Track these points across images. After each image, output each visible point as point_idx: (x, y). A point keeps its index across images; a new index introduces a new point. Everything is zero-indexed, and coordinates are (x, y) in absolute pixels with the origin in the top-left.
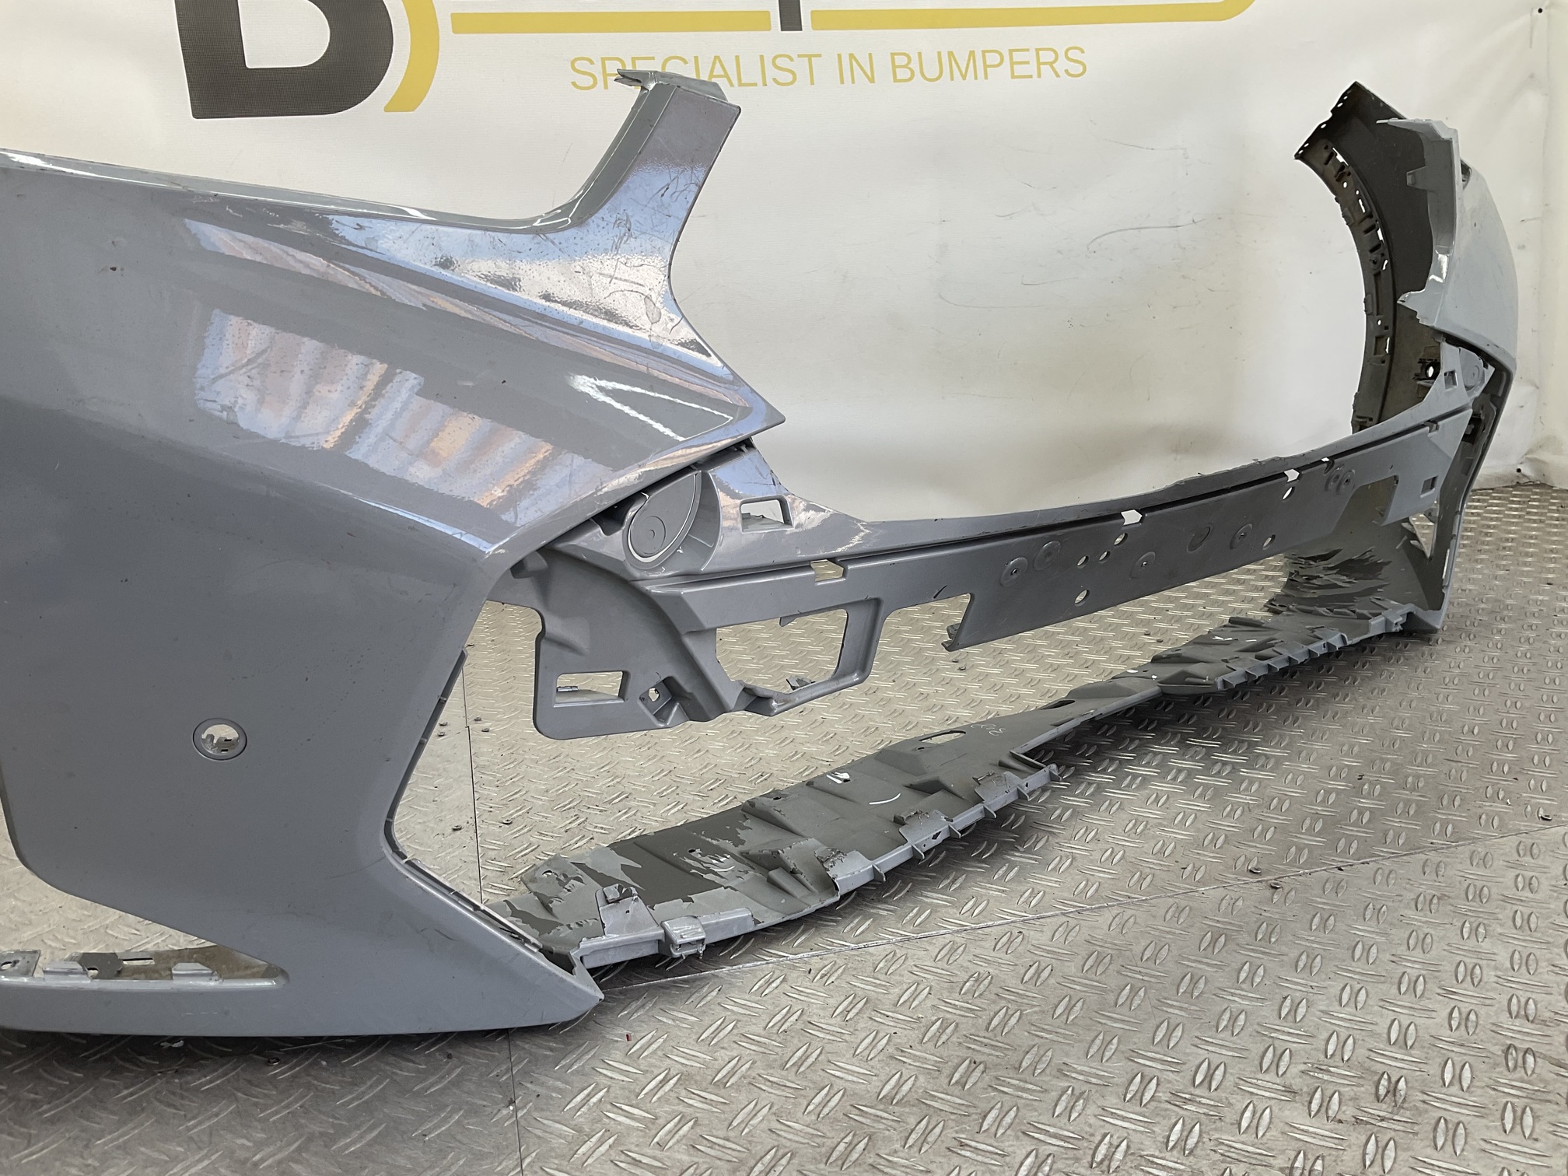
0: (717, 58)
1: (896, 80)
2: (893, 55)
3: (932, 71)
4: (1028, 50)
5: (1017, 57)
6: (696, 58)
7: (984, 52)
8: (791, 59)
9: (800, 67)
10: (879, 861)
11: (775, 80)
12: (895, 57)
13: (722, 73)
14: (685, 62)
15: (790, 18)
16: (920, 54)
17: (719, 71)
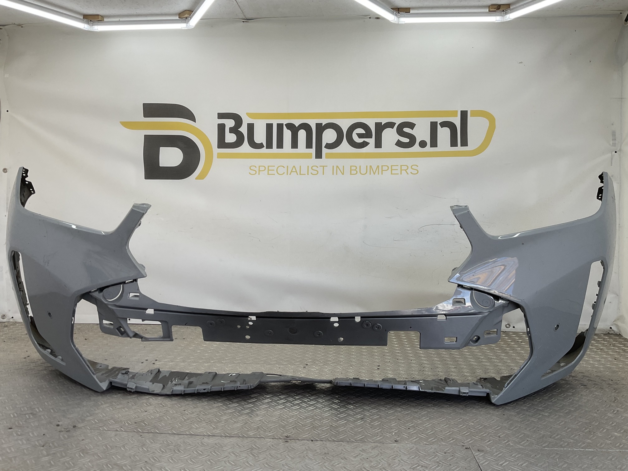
0: (294, 166)
1: (351, 174)
3: (363, 171)
4: (398, 166)
5: (393, 168)
6: (287, 166)
7: (382, 166)
8: (317, 167)
9: (320, 170)
11: (311, 173)
12: (352, 167)
13: (295, 171)
14: (284, 167)
15: (319, 155)
16: (360, 166)
17: (294, 170)
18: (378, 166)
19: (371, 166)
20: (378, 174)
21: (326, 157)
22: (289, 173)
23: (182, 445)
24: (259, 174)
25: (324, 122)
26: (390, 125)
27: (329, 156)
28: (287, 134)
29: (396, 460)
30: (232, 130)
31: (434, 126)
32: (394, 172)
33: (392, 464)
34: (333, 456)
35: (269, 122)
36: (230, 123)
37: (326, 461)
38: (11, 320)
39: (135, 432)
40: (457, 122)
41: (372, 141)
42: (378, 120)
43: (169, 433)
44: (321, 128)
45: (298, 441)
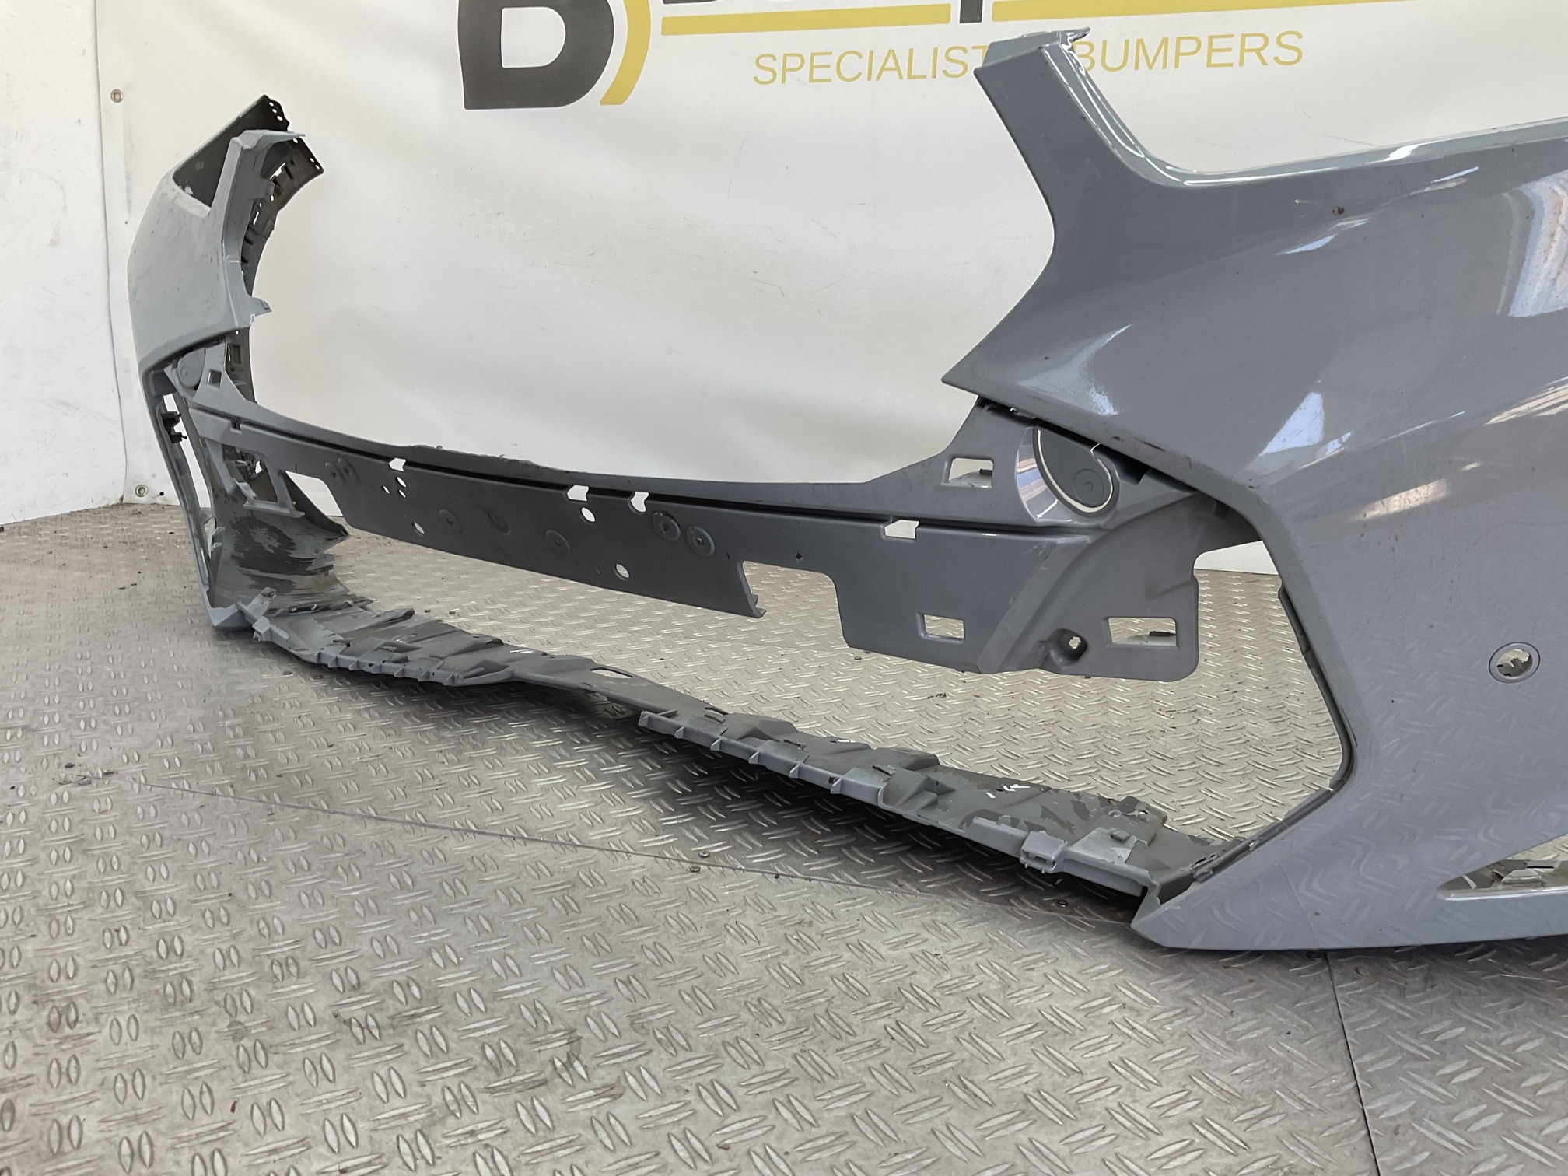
3: (1115, 60)
9: (973, 58)
11: (945, 72)
13: (894, 66)
14: (860, 56)
15: (971, 11)
16: (1105, 43)
17: (891, 64)
18: (1165, 41)
19: (1140, 42)
20: (1164, 67)
21: (996, 18)
22: (875, 74)
23: (370, 852)
24: (783, 81)
27: (1003, 13)
29: (1034, 974)
32: (1216, 58)
33: (1014, 986)
34: (823, 935)
37: (792, 950)
38: (159, 500)
39: (261, 801)
43: (353, 815)
45: (731, 871)
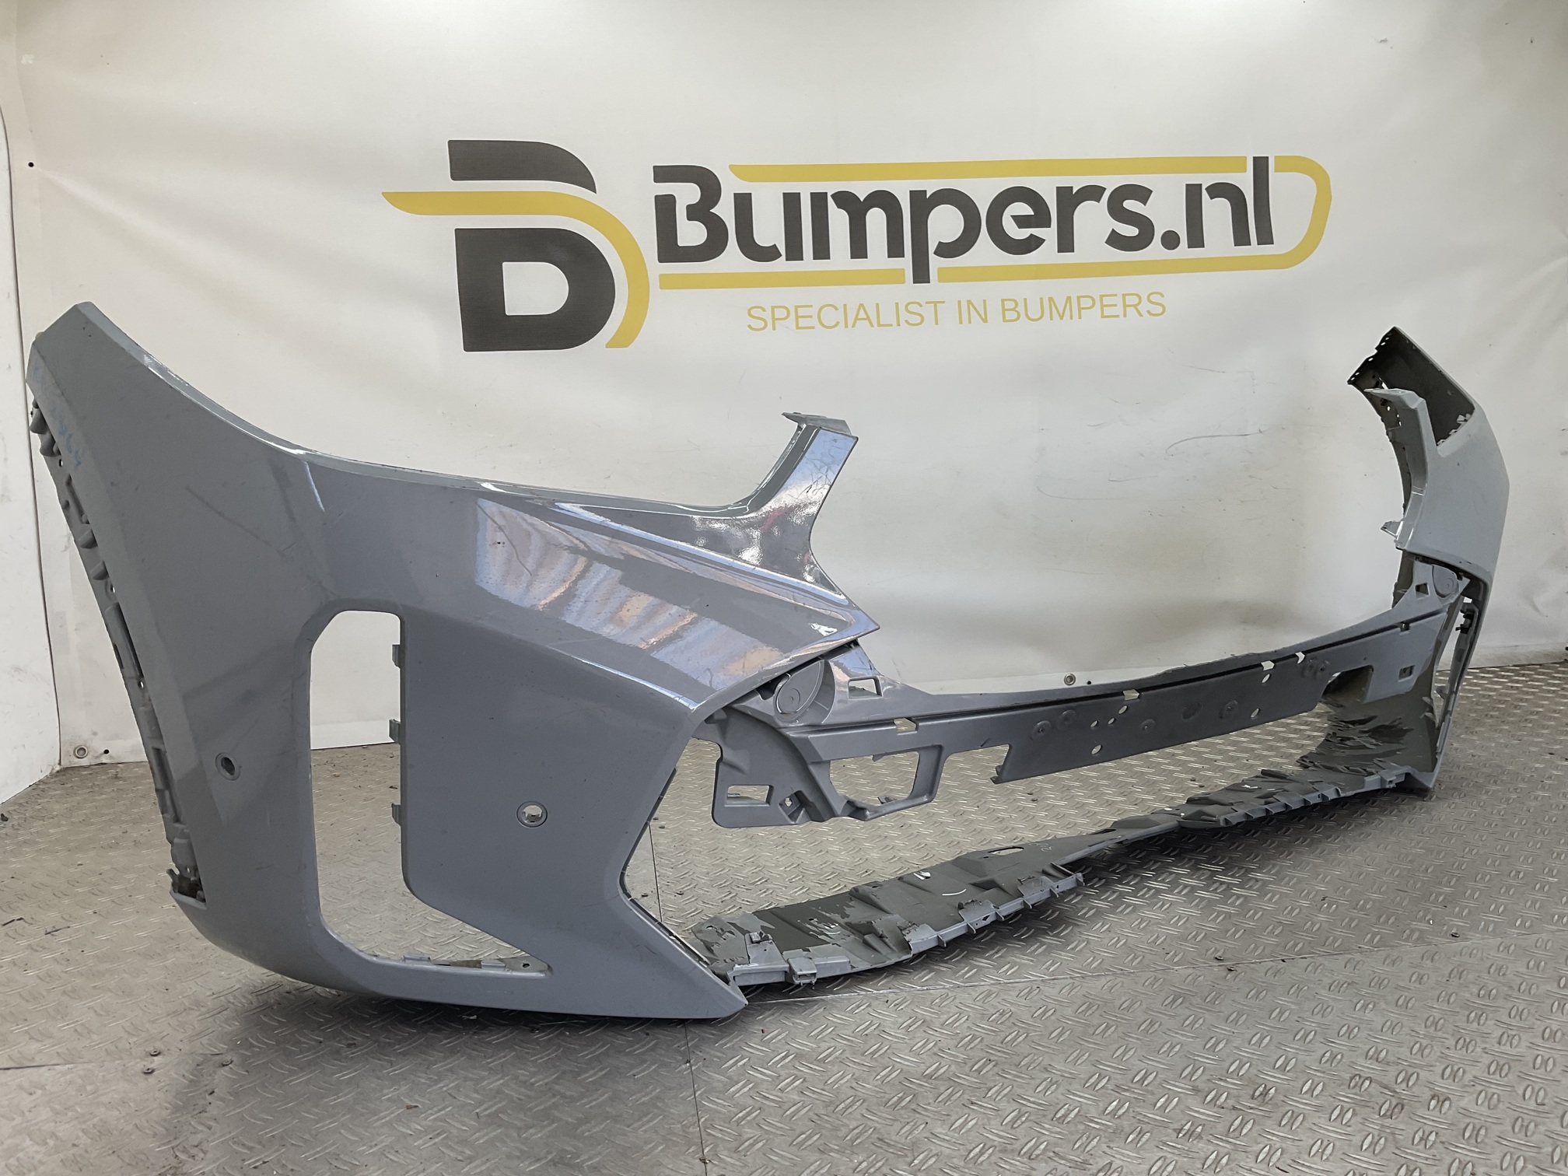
0: (862, 305)
1: (1005, 320)
2: (1003, 301)
3: (1034, 312)
4: (1116, 295)
5: (1106, 301)
6: (845, 305)
8: (921, 306)
9: (928, 311)
10: (943, 932)
11: (907, 321)
12: (1005, 302)
13: (865, 317)
14: (837, 309)
15: (921, 274)
16: (1025, 300)
17: (862, 315)
18: (1069, 298)
19: (1051, 299)
20: (1071, 318)
21: (941, 279)
22: (850, 324)
24: (774, 329)
25: (931, 187)
26: (1093, 193)
27: (946, 276)
28: (838, 220)
30: (693, 213)
31: (1193, 194)
32: (1108, 311)
35: (791, 188)
36: (687, 194)
38: (104, 759)
40: (1245, 182)
41: (1049, 234)
42: (1064, 182)
44: (923, 204)
